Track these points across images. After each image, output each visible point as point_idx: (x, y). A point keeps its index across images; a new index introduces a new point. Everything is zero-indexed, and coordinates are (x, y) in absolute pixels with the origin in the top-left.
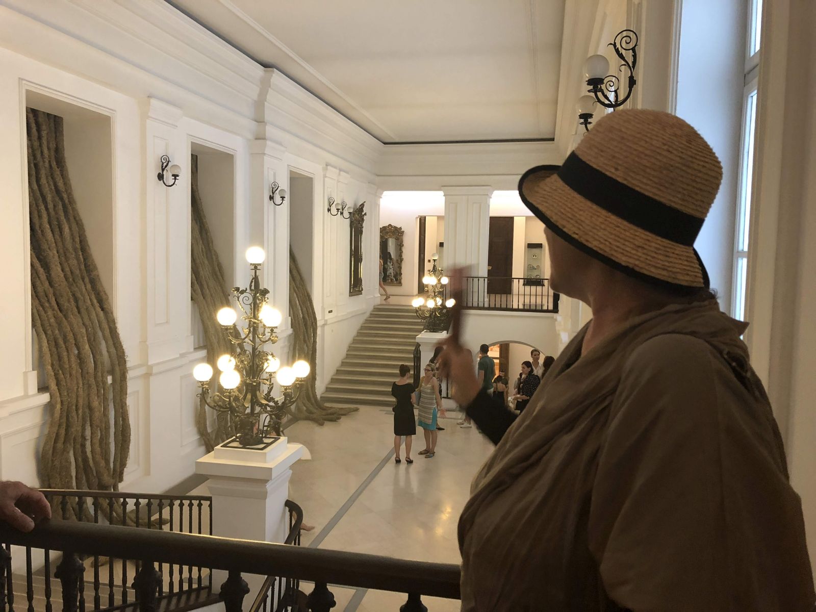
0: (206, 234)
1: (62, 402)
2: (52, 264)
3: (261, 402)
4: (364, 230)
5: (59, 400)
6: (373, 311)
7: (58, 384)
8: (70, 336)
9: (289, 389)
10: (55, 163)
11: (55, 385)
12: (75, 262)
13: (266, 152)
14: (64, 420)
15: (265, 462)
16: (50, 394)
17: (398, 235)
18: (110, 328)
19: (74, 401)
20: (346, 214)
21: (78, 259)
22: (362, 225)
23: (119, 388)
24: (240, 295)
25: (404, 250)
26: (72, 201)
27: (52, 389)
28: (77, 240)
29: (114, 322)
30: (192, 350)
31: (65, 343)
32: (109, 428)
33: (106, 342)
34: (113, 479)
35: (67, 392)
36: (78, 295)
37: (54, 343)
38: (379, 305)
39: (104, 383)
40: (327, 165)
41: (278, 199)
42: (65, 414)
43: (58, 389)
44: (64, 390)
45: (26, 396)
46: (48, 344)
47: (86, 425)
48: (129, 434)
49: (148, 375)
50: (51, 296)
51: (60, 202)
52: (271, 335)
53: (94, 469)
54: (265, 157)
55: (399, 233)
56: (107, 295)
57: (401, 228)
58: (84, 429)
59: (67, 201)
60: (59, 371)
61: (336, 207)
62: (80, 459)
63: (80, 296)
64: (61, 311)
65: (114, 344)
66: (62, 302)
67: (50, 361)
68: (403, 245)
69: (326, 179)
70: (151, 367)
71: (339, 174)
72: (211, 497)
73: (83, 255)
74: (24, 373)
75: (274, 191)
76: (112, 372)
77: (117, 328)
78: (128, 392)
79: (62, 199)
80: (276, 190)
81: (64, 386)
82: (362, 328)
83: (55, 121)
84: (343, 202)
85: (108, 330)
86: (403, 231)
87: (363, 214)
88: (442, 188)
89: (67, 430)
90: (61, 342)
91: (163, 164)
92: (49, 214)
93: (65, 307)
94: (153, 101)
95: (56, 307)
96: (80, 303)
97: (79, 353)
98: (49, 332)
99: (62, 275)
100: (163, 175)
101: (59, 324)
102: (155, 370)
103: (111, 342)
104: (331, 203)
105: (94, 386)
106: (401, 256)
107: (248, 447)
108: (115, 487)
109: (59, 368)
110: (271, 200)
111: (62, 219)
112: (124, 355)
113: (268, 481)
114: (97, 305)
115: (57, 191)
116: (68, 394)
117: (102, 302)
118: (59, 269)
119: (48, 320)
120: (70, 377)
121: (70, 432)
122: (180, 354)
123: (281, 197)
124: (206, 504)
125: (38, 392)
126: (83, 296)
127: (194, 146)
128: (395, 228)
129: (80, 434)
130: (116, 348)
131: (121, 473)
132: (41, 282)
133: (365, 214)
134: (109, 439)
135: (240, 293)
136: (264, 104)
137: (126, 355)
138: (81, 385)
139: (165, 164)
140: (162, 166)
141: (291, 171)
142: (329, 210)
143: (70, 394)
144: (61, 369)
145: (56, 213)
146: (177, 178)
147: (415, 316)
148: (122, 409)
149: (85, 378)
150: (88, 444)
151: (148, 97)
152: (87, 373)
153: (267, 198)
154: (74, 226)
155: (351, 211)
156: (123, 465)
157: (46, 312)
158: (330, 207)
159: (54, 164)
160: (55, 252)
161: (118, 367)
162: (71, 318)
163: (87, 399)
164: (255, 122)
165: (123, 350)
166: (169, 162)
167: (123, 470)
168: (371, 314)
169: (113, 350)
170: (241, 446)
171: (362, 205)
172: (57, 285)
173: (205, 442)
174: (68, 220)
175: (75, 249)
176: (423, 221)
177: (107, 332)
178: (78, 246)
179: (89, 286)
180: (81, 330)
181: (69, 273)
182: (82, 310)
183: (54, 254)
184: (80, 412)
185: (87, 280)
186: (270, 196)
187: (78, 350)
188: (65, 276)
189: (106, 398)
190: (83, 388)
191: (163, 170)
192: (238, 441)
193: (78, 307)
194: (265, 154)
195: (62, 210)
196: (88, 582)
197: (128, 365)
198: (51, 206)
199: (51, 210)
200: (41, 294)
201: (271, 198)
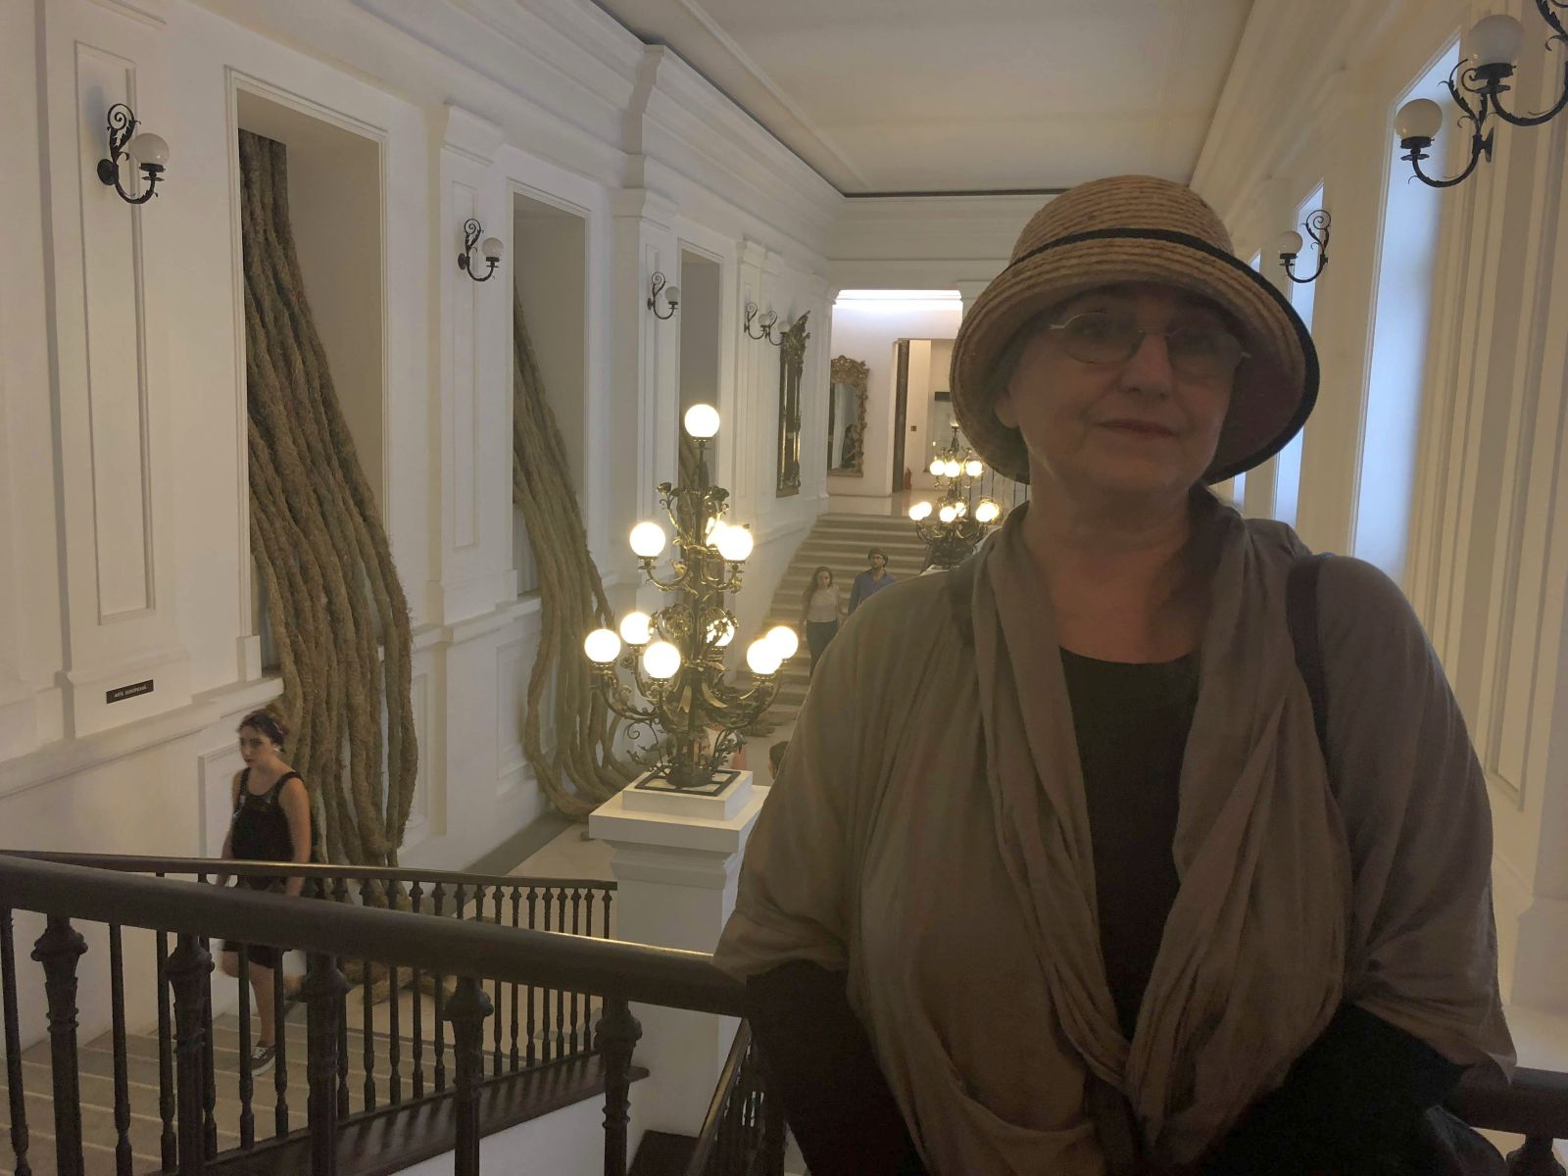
0: (533, 373)
1: (304, 694)
2: (277, 430)
3: (712, 705)
4: (804, 366)
5: (299, 691)
6: (817, 526)
7: (297, 661)
8: (315, 572)
9: (768, 681)
10: (274, 235)
11: (292, 663)
12: (314, 427)
13: (643, 215)
14: (308, 731)
15: (722, 818)
16: (284, 680)
17: (858, 377)
18: (378, 554)
19: (324, 695)
20: (776, 336)
21: (318, 422)
22: (800, 357)
23: (397, 671)
24: (672, 497)
25: (868, 406)
26: (305, 310)
27: (287, 671)
28: (316, 384)
29: (385, 542)
30: (515, 597)
31: (306, 582)
32: (381, 745)
33: (373, 583)
34: (388, 840)
35: (312, 675)
36: (323, 491)
37: (287, 583)
38: (825, 515)
39: (372, 659)
40: (745, 239)
41: (664, 307)
42: (309, 719)
43: (298, 671)
44: (307, 673)
45: (243, 684)
46: (279, 583)
47: (343, 739)
48: (415, 758)
49: (443, 646)
50: (278, 491)
51: (285, 311)
52: (734, 576)
53: (355, 821)
54: (641, 223)
55: (859, 372)
56: (371, 492)
57: (863, 364)
58: (339, 746)
59: (296, 309)
60: (297, 637)
61: (759, 322)
62: (334, 804)
63: (326, 492)
64: (296, 522)
65: (387, 586)
66: (298, 505)
67: (283, 617)
68: (867, 397)
69: (742, 266)
70: (450, 630)
71: (766, 257)
72: (616, 883)
73: (326, 413)
74: (238, 639)
75: (656, 290)
76: (384, 640)
77: (390, 555)
78: (413, 677)
79: (288, 304)
80: (661, 289)
81: (307, 664)
82: (798, 558)
83: (271, 151)
84: (770, 313)
85: (376, 560)
86: (868, 370)
87: (804, 335)
88: (959, 284)
89: (313, 748)
90: (299, 579)
91: (468, 236)
92: (267, 333)
93: (304, 514)
94: (454, 112)
95: (287, 513)
96: (327, 507)
97: (330, 602)
98: (280, 562)
99: (295, 453)
100: (468, 258)
101: (296, 545)
102: (457, 636)
103: (380, 583)
104: (751, 315)
105: (356, 666)
106: (862, 418)
107: (685, 789)
108: (392, 857)
109: (297, 631)
110: (650, 309)
111: (290, 342)
112: (405, 609)
113: (729, 855)
114: (355, 510)
115: (280, 289)
116: (314, 681)
117: (363, 503)
118: (290, 441)
119: (277, 539)
120: (316, 647)
121: (319, 753)
122: (497, 606)
123: (670, 303)
124: (599, 894)
125: (263, 676)
126: (332, 493)
127: (518, 199)
128: (853, 362)
129: (334, 757)
130: (389, 593)
131: (401, 831)
132: (261, 467)
133: (808, 336)
134: (380, 767)
135: (672, 493)
136: (641, 117)
137: (408, 606)
138: (335, 664)
139: (471, 237)
140: (467, 241)
141: (683, 251)
142: (747, 328)
143: (317, 681)
144: (300, 632)
145: (280, 332)
146: (496, 264)
147: (914, 537)
148: (403, 709)
149: (341, 650)
150: (346, 774)
151: (445, 103)
152: (346, 641)
153: (643, 304)
154: (310, 356)
155: (787, 329)
156: (404, 815)
157: (272, 524)
158: (749, 321)
159: (272, 236)
160: (282, 408)
161: (394, 628)
162: (315, 536)
163: (345, 690)
164: (623, 154)
165: (403, 597)
166: (479, 232)
167: (404, 824)
168: (813, 532)
169: (385, 598)
170: (673, 787)
171: (804, 318)
172: (288, 472)
173: (537, 773)
174: (300, 344)
175: (313, 401)
176: (904, 350)
177: (375, 562)
178: (318, 396)
179: (340, 475)
180: (332, 559)
181: (304, 448)
182: (331, 520)
183: (280, 411)
184: (334, 713)
185: (335, 463)
186: (649, 300)
187: (328, 596)
188: (299, 453)
189: (376, 689)
190: (339, 670)
191: (468, 248)
192: (662, 777)
193: (323, 515)
194: (641, 217)
195: (290, 327)
196: (352, 1030)
197: (414, 624)
198: (269, 318)
199: (271, 327)
200: (262, 487)
201: (651, 304)
